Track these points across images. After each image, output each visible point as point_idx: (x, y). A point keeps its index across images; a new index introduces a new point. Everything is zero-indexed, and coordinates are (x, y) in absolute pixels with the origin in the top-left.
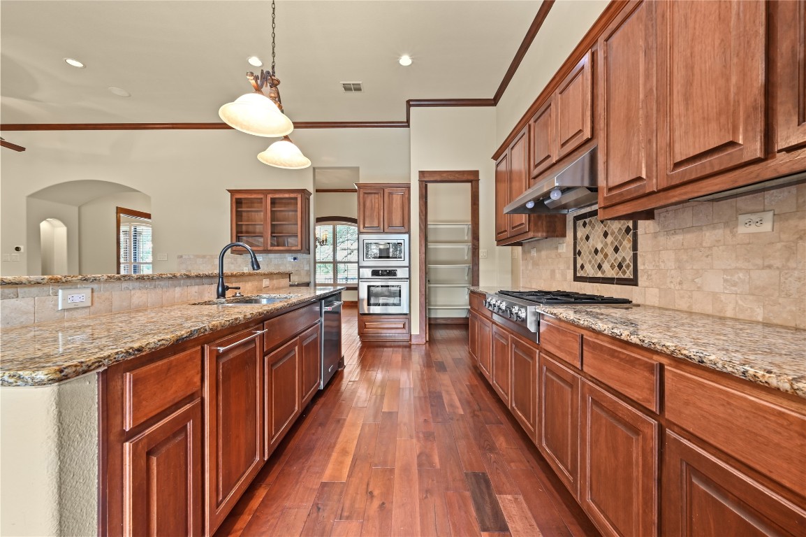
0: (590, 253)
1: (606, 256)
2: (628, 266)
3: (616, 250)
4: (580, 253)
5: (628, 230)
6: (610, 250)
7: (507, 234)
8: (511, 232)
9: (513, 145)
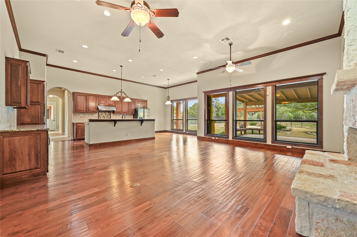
1: (106, 117)
4: (100, 116)
5: (109, 114)
7: (85, 111)
8: (88, 111)
9: (89, 96)
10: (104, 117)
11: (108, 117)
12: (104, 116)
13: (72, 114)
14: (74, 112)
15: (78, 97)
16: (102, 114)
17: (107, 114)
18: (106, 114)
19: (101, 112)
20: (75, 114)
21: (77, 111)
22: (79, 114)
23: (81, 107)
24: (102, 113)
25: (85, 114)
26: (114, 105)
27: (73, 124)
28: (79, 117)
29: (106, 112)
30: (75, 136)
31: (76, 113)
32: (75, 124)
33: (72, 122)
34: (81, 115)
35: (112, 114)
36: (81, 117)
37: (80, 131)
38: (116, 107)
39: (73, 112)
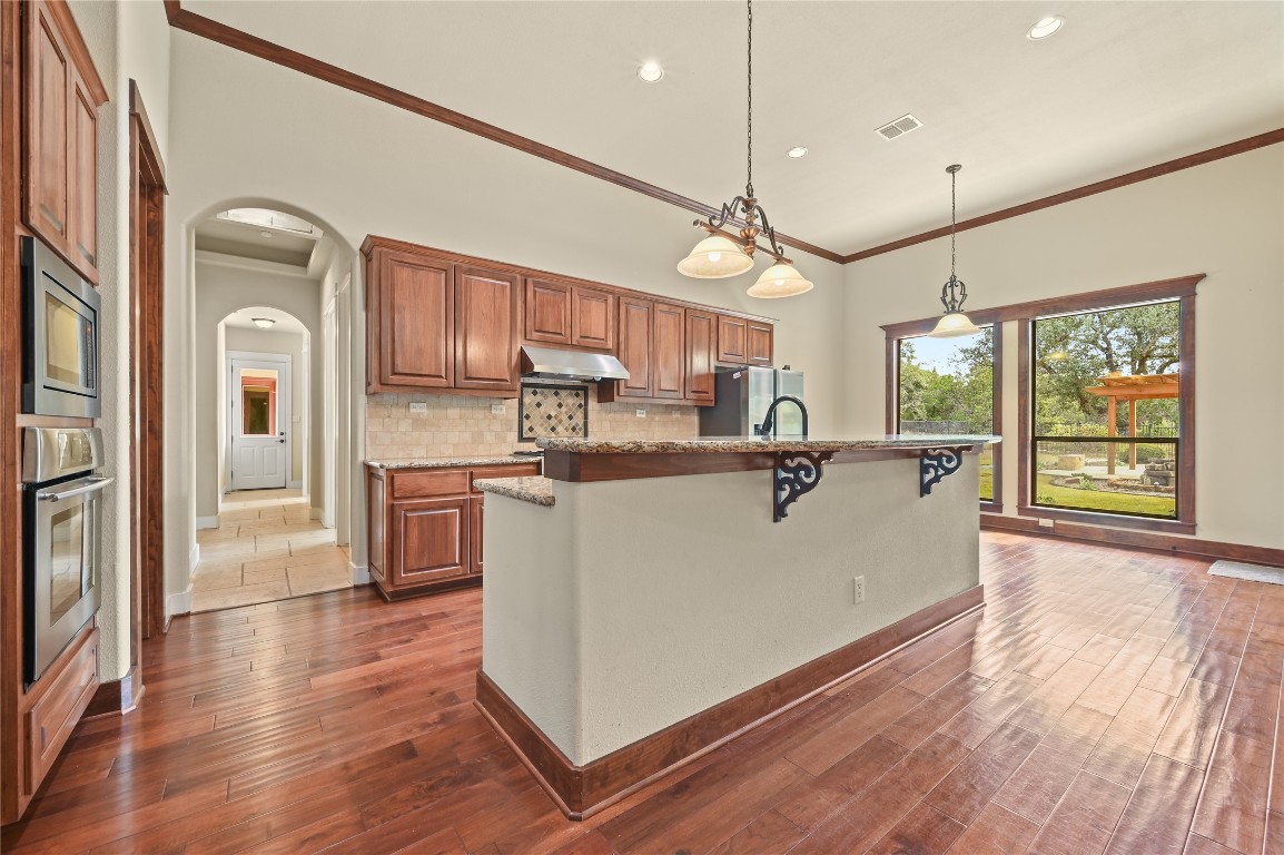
0: (542, 418)
1: (560, 421)
2: (580, 429)
3: (571, 418)
4: (528, 417)
5: (580, 406)
6: (564, 418)
7: (443, 382)
8: (462, 382)
9: (470, 272)
10: (553, 422)
11: (573, 423)
12: (549, 417)
13: (362, 398)
14: (375, 385)
15: (403, 275)
16: (539, 405)
17: (570, 401)
18: (560, 405)
19: (535, 393)
20: (378, 404)
21: (396, 379)
22: (403, 400)
23: (420, 351)
24: (539, 398)
25: (445, 399)
26: (610, 345)
27: (370, 472)
28: (405, 426)
29: (563, 393)
30: (381, 561)
31: (389, 397)
32: (382, 473)
33: (361, 458)
34: (420, 409)
35: (593, 404)
36: (419, 423)
37: (414, 533)
38: (622, 354)
39: (368, 384)
